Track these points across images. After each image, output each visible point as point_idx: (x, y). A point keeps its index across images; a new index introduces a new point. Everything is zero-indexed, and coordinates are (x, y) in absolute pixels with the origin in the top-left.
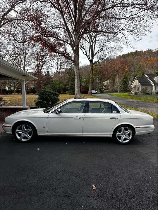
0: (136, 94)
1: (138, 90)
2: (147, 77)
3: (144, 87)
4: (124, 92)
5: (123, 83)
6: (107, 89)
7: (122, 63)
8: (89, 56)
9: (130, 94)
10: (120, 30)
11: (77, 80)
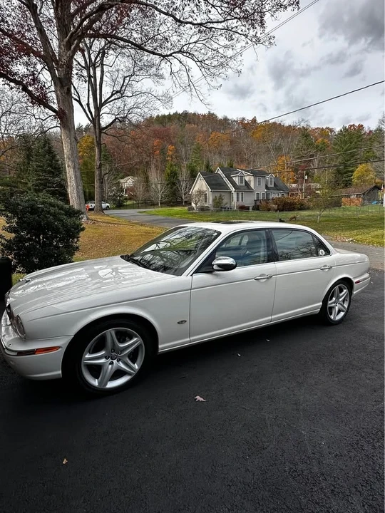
0: (203, 209)
1: (206, 201)
2: (220, 172)
3: (218, 195)
4: (172, 206)
5: (168, 185)
6: (130, 199)
7: (157, 135)
8: (88, 105)
9: (189, 209)
10: (177, 50)
11: (75, 172)
